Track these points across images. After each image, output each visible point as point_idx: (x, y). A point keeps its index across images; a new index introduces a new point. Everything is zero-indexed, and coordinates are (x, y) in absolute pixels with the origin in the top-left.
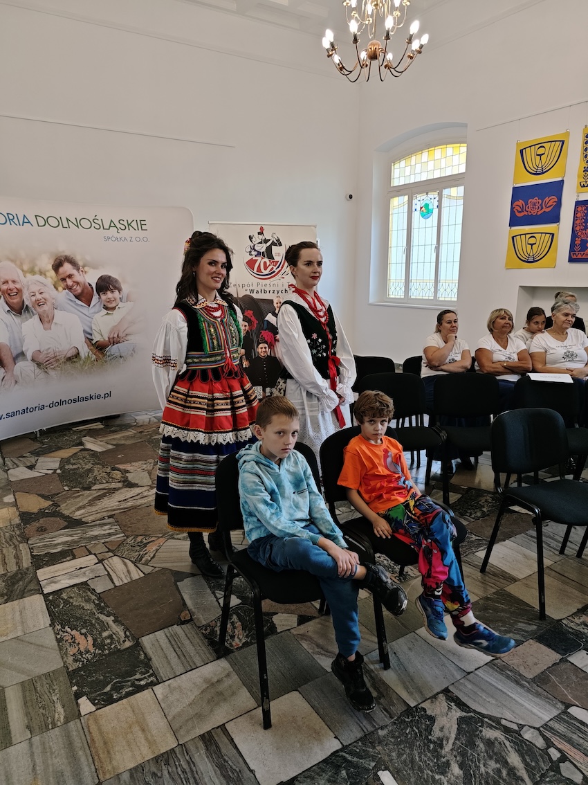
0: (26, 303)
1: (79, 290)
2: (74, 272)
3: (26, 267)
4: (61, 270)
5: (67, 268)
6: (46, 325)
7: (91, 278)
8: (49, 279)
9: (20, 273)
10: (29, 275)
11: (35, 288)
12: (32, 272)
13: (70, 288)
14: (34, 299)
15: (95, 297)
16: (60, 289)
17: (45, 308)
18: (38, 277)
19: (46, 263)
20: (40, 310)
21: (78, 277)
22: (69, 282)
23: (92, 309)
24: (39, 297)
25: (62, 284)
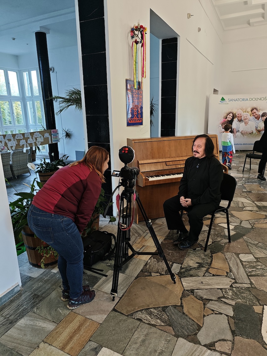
0: (242, 119)
1: (256, 116)
2: (256, 112)
3: (244, 111)
4: (253, 111)
5: (255, 111)
6: (246, 125)
7: (261, 113)
8: (249, 114)
9: (242, 112)
10: (244, 113)
11: (245, 116)
12: (245, 112)
13: (254, 116)
14: (244, 118)
15: (261, 118)
16: (251, 116)
17: (247, 120)
18: (247, 113)
19: (249, 110)
20: (245, 121)
21: (257, 113)
22: (254, 114)
23: (259, 121)
24: (246, 118)
25: (252, 115)
